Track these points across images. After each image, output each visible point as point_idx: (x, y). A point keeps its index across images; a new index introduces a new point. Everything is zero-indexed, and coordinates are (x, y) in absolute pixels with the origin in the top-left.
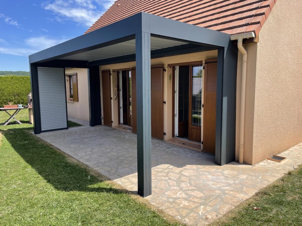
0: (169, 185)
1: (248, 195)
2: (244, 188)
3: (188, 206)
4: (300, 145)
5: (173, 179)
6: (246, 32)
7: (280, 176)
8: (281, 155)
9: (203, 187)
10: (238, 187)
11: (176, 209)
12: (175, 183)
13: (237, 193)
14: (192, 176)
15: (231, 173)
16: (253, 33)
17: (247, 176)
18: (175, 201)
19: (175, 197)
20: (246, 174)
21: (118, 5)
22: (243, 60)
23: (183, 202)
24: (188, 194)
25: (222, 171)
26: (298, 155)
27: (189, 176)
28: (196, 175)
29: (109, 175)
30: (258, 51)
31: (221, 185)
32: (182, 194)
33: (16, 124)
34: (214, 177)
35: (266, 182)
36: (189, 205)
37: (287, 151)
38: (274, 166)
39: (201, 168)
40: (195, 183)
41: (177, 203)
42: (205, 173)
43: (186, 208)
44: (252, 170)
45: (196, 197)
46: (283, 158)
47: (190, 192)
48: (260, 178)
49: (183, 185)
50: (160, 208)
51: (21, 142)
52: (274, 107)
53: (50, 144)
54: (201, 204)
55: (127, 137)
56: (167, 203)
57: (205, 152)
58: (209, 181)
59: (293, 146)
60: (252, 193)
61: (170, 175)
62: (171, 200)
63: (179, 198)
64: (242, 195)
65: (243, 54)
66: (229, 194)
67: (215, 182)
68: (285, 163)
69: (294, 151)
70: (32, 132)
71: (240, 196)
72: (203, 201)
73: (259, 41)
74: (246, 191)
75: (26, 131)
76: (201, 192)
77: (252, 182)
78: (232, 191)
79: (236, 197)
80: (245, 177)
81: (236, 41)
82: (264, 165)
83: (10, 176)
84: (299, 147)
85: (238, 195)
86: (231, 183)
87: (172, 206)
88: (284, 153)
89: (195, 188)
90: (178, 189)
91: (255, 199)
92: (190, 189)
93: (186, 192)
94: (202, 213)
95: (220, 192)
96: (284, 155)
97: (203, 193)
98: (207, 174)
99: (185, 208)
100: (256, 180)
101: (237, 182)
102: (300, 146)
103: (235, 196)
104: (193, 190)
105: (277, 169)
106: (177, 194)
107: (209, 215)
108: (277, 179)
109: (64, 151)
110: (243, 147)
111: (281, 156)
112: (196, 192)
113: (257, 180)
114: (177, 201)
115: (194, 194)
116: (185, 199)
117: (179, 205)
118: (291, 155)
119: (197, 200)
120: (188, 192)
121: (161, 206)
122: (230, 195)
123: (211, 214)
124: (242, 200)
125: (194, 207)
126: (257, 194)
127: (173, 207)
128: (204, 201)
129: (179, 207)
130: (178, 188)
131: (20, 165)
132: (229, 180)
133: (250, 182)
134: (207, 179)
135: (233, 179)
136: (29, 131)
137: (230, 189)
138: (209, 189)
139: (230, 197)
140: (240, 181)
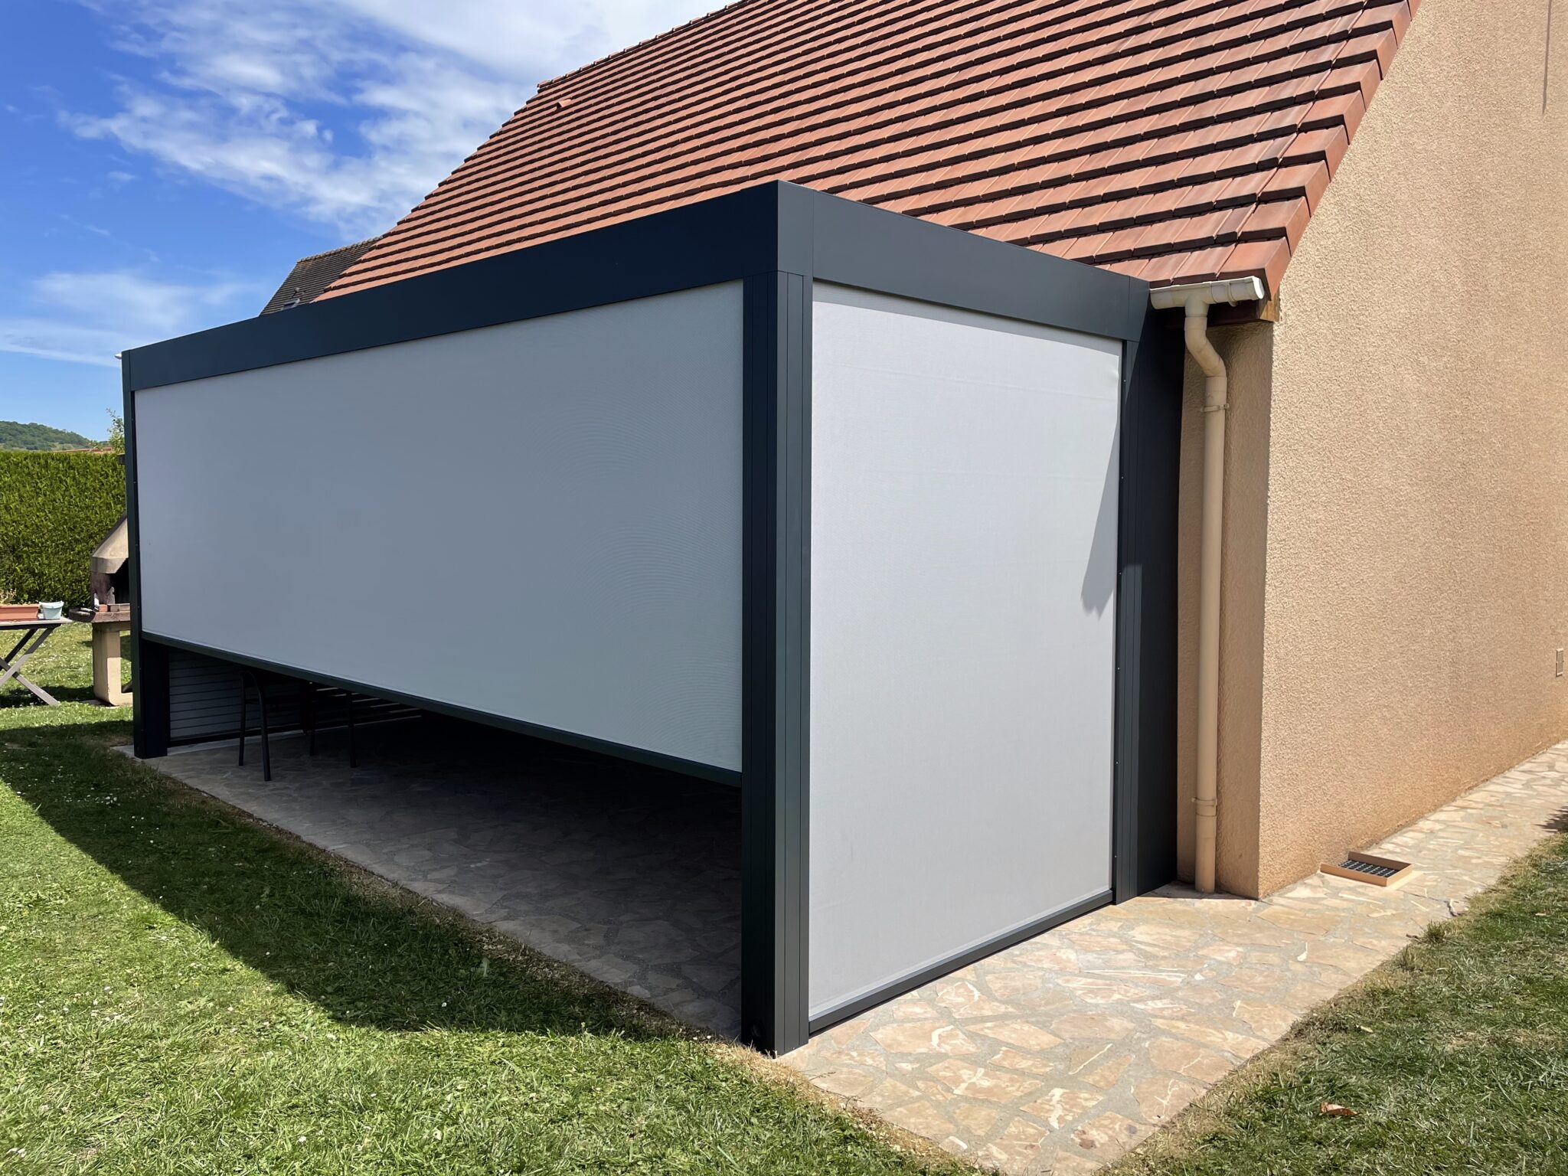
1: (1258, 1037)
2: (1238, 1003)
3: (989, 1091)
4: (1465, 804)
6: (1224, 276)
7: (1391, 946)
8: (1386, 851)
9: (1047, 1004)
10: (1208, 1000)
11: (937, 1105)
13: (1207, 1027)
15: (1168, 938)
16: (1256, 281)
17: (1240, 949)
18: (928, 1070)
19: (923, 1050)
20: (1236, 940)
21: (558, 105)
22: (1209, 401)
23: (965, 1073)
24: (984, 1038)
25: (1121, 927)
26: (1461, 852)
30: (1275, 364)
31: (1126, 991)
32: (951, 1036)
33: (26, 703)
34: (1091, 957)
35: (1334, 976)
36: (996, 1086)
37: (1411, 834)
40: (1006, 988)
41: (935, 1080)
43: (983, 1101)
44: (1259, 920)
45: (1024, 1052)
46: (1391, 868)
47: (988, 1029)
48: (1303, 957)
49: (950, 996)
50: (859, 1104)
51: (80, 796)
52: (1349, 620)
53: (234, 807)
54: (1051, 1081)
56: (889, 1079)
58: (1072, 974)
59: (1436, 807)
60: (1276, 1027)
62: (906, 1066)
63: (943, 1057)
64: (1230, 1035)
65: (1209, 373)
66: (1174, 1031)
67: (1100, 981)
68: (1407, 889)
69: (1441, 834)
70: (120, 748)
71: (1225, 1039)
72: (1055, 1068)
73: (1281, 314)
74: (1246, 1017)
75: (91, 741)
76: (1044, 1026)
77: (1267, 976)
78: (1183, 1019)
79: (1205, 1046)
80: (1232, 954)
81: (1176, 316)
82: (1315, 901)
83: (73, 967)
84: (1462, 813)
85: (1215, 1037)
86: (1172, 983)
87: (917, 1093)
88: (1398, 845)
89: (1011, 1010)
90: (929, 1015)
91: (1295, 1054)
92: (987, 1013)
93: (972, 1028)
94: (1060, 1119)
95: (1131, 1026)
96: (1398, 850)
97: (1053, 1033)
98: (1054, 942)
99: (977, 1098)
100: (1288, 970)
101: (1198, 977)
102: (1467, 808)
103: (1203, 1041)
104: (1001, 1019)
105: (1375, 915)
106: (930, 1040)
107: (1097, 1129)
108: (1379, 963)
109: (321, 842)
110: (1213, 812)
111: (1385, 857)
112: (1017, 1026)
113: (1292, 968)
114: (935, 1067)
115: (1006, 1034)
116: (972, 1061)
117: (949, 1090)
118: (1429, 850)
119: (1030, 1063)
120: (982, 1030)
121: (864, 1095)
122: (1177, 1039)
123: (1105, 1126)
124: (1236, 1056)
125: (1019, 1094)
126: (1299, 1032)
127: (919, 1099)
128: (1061, 1067)
129: (950, 1096)
130: (931, 1013)
131: (111, 912)
132: (1161, 971)
133: (1259, 979)
134: (1057, 967)
135: (1179, 966)
136: (107, 744)
137: (1172, 1008)
138: (1075, 1011)
139: (1177, 1045)
140: (1211, 974)
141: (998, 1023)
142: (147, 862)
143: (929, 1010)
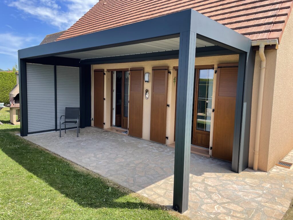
0: (200, 197)
1: (285, 207)
2: (276, 198)
5: (200, 190)
6: (269, 39)
8: (286, 160)
9: (236, 199)
10: (270, 198)
12: (205, 194)
13: (273, 205)
14: (217, 185)
15: (253, 182)
16: (277, 40)
17: (269, 184)
18: (218, 217)
19: (214, 212)
20: (267, 182)
21: (104, 4)
23: (226, 218)
24: (227, 208)
25: (242, 179)
27: (214, 186)
28: (221, 184)
29: (129, 186)
31: (252, 195)
32: (219, 207)
34: (240, 187)
37: (288, 156)
38: (287, 173)
39: (221, 176)
40: (226, 195)
42: (228, 182)
44: (269, 177)
45: (237, 212)
48: (283, 186)
49: (215, 197)
51: (11, 145)
53: (44, 148)
55: (125, 141)
57: (214, 158)
58: (238, 191)
59: (290, 151)
60: (287, 204)
61: (194, 185)
62: (213, 216)
63: (220, 213)
64: (279, 206)
65: (262, 60)
66: (267, 206)
67: (245, 193)
70: (17, 134)
71: (278, 208)
72: (246, 216)
73: (278, 48)
74: (280, 201)
75: (11, 133)
76: (238, 205)
78: (267, 203)
79: (275, 210)
80: (269, 186)
81: (258, 47)
82: (278, 172)
85: (276, 207)
86: (260, 193)
89: (229, 200)
90: (212, 202)
92: (225, 201)
93: (223, 205)
95: (257, 205)
96: (288, 160)
97: (241, 207)
98: (230, 183)
100: (282, 189)
101: (265, 192)
103: (274, 208)
105: (291, 175)
106: (215, 209)
109: (65, 157)
110: (258, 154)
111: (286, 162)
112: (232, 205)
115: (231, 207)
116: (227, 214)
119: (240, 215)
120: (225, 206)
124: (283, 212)
131: (22, 175)
132: (256, 190)
133: (277, 192)
134: (234, 189)
135: (260, 189)
136: (14, 133)
137: (263, 200)
138: (243, 201)
139: (269, 209)
140: (267, 191)
141: (228, 204)
142: (28, 162)
143: (211, 201)
